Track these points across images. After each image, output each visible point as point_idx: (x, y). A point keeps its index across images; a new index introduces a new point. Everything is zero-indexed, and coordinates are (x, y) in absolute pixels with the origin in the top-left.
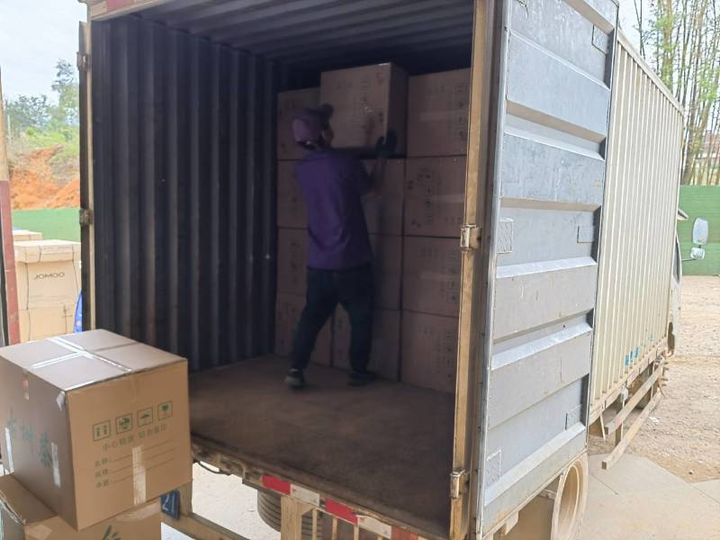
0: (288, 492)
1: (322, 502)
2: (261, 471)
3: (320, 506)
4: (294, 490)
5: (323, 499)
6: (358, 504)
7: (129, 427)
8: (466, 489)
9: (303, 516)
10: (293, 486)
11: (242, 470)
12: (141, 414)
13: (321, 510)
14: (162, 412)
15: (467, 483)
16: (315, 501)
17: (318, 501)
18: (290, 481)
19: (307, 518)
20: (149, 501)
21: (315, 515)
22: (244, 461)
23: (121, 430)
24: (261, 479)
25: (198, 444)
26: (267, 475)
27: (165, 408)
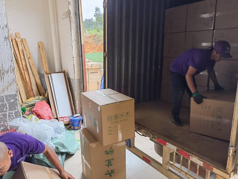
0: (165, 145)
1: (177, 150)
2: (156, 137)
3: (177, 151)
4: (168, 145)
5: (178, 149)
6: (190, 153)
7: (118, 118)
8: (235, 154)
9: (170, 153)
10: (167, 143)
11: (150, 136)
12: (121, 115)
13: (177, 152)
14: (127, 115)
15: (235, 152)
16: (175, 149)
17: (176, 149)
18: (166, 141)
19: (172, 154)
20: (123, 141)
21: (175, 154)
22: (151, 133)
23: (115, 119)
24: (157, 139)
25: (137, 126)
26: (159, 138)
27: (128, 113)
